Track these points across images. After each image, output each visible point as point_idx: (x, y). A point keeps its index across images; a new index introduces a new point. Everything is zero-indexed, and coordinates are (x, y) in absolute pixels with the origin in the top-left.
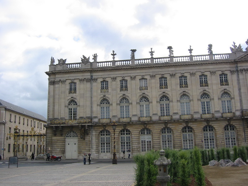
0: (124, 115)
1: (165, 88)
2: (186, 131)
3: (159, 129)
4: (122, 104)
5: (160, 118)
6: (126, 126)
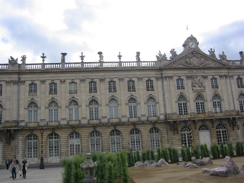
0: (52, 118)
1: (94, 92)
2: (114, 135)
3: (88, 132)
4: (51, 108)
5: (89, 121)
6: (54, 130)
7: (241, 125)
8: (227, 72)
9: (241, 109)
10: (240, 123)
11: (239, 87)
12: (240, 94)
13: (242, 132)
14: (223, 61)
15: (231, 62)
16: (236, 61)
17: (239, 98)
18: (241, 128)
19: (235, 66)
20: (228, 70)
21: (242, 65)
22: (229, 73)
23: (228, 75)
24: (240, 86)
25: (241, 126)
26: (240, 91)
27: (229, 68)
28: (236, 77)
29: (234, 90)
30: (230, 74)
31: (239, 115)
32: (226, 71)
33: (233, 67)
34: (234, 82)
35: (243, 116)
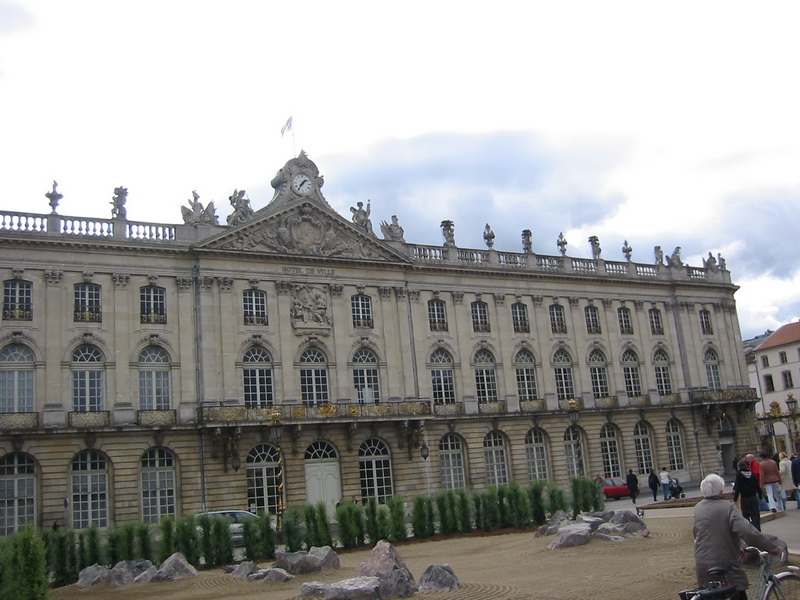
7: (432, 443)
8: (402, 278)
9: (435, 394)
10: (432, 438)
11: (433, 328)
12: (436, 348)
13: (435, 464)
14: (391, 245)
15: (416, 251)
16: (431, 248)
17: (432, 361)
18: (434, 453)
19: (427, 264)
20: (405, 273)
21: (447, 262)
22: (407, 282)
23: (404, 289)
24: (437, 324)
25: (433, 448)
26: (436, 340)
27: (408, 269)
28: (426, 297)
29: (418, 337)
30: (411, 288)
31: (430, 414)
32: (400, 276)
33: (420, 267)
34: (420, 310)
35: (442, 416)
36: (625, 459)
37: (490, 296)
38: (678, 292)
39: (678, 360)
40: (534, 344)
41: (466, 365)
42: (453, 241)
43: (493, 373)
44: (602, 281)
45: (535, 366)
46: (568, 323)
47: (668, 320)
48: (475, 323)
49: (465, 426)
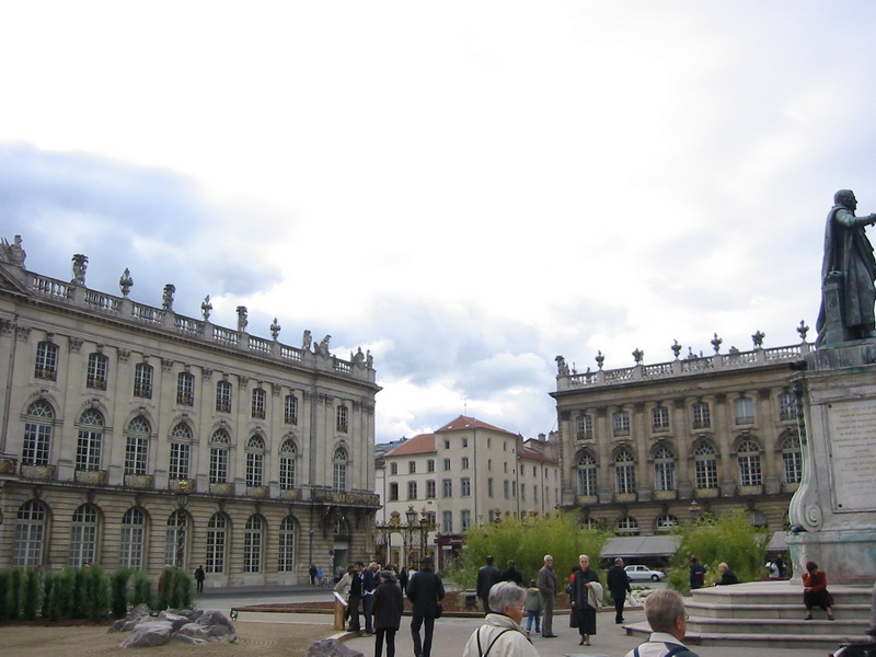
7: (10, 509)
8: (13, 310)
9: (25, 453)
10: (11, 503)
11: (38, 375)
12: (36, 398)
13: (8, 534)
14: (8, 269)
15: (36, 282)
16: (55, 281)
17: (29, 412)
18: (9, 522)
19: (45, 299)
20: (17, 304)
21: (71, 302)
22: (17, 316)
23: (12, 323)
24: (44, 371)
25: (10, 515)
26: (39, 389)
27: (22, 301)
28: (37, 337)
29: (17, 381)
30: (20, 323)
31: (14, 474)
32: (11, 307)
33: (38, 301)
34: (27, 351)
35: (29, 479)
36: (231, 553)
37: (114, 350)
38: (320, 383)
39: (306, 454)
40: (154, 413)
41: (69, 424)
42: (83, 280)
43: (99, 437)
44: (243, 356)
45: (150, 437)
46: (196, 395)
47: (304, 409)
48: (90, 377)
49: (54, 494)
